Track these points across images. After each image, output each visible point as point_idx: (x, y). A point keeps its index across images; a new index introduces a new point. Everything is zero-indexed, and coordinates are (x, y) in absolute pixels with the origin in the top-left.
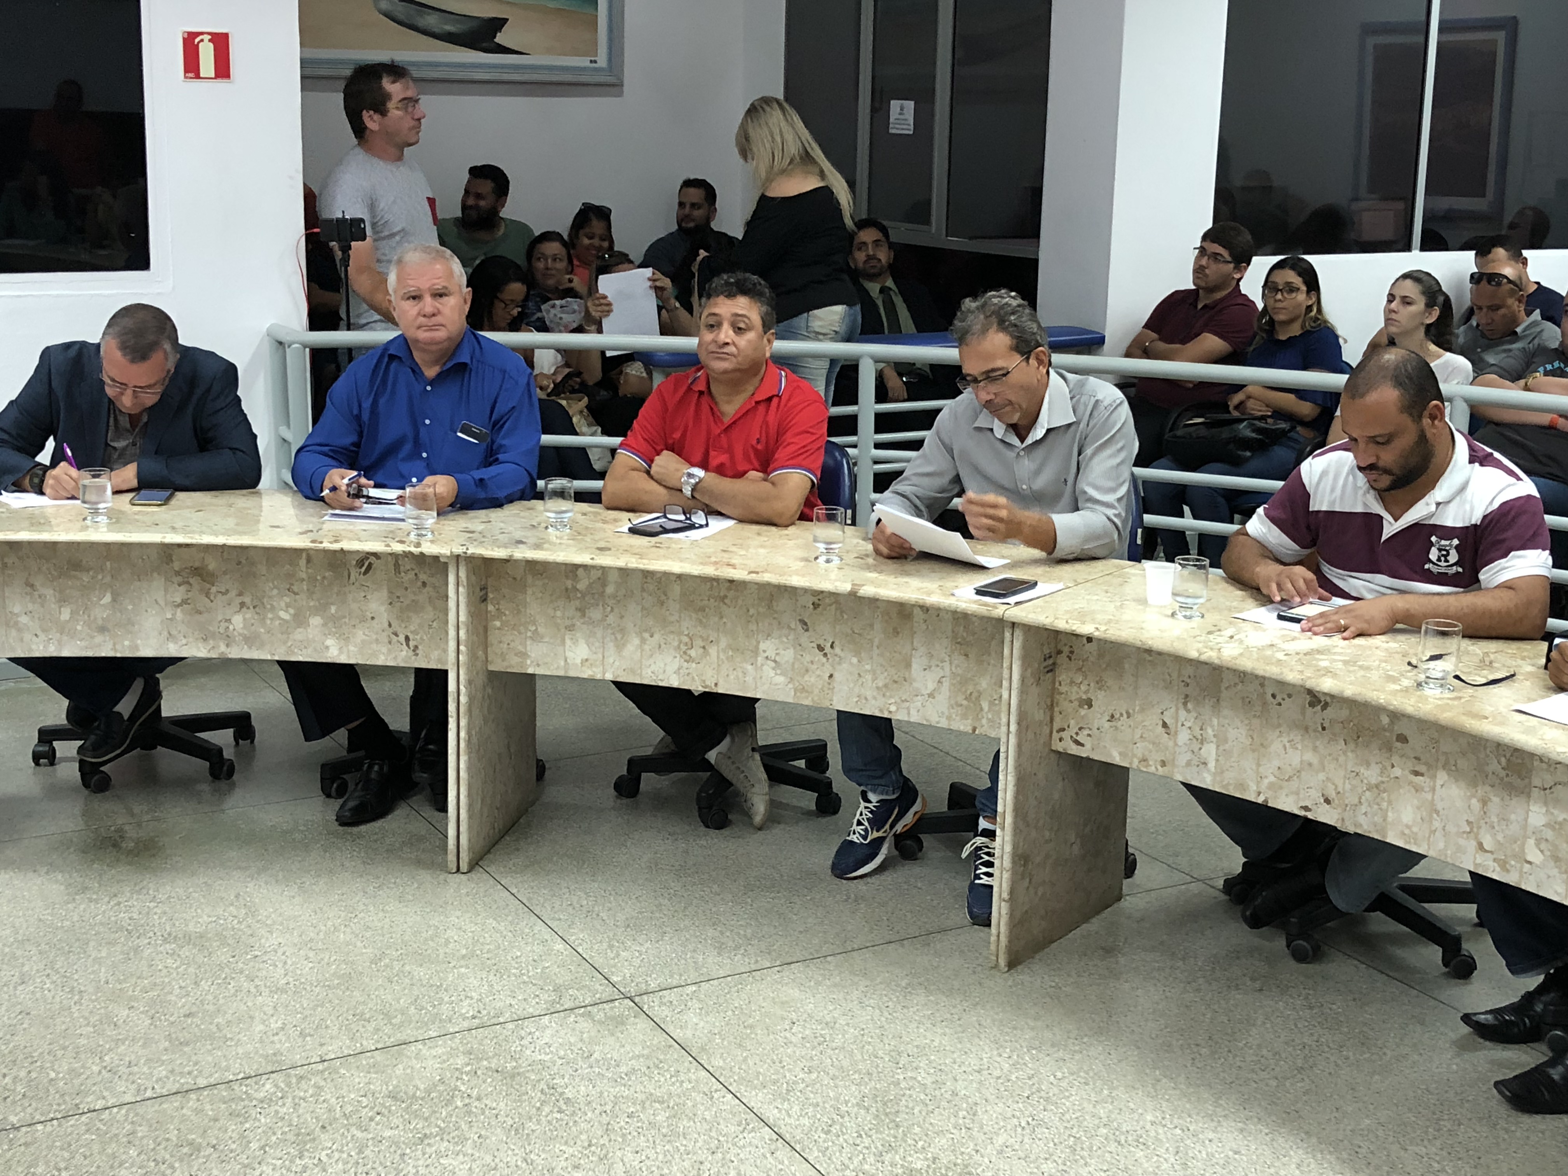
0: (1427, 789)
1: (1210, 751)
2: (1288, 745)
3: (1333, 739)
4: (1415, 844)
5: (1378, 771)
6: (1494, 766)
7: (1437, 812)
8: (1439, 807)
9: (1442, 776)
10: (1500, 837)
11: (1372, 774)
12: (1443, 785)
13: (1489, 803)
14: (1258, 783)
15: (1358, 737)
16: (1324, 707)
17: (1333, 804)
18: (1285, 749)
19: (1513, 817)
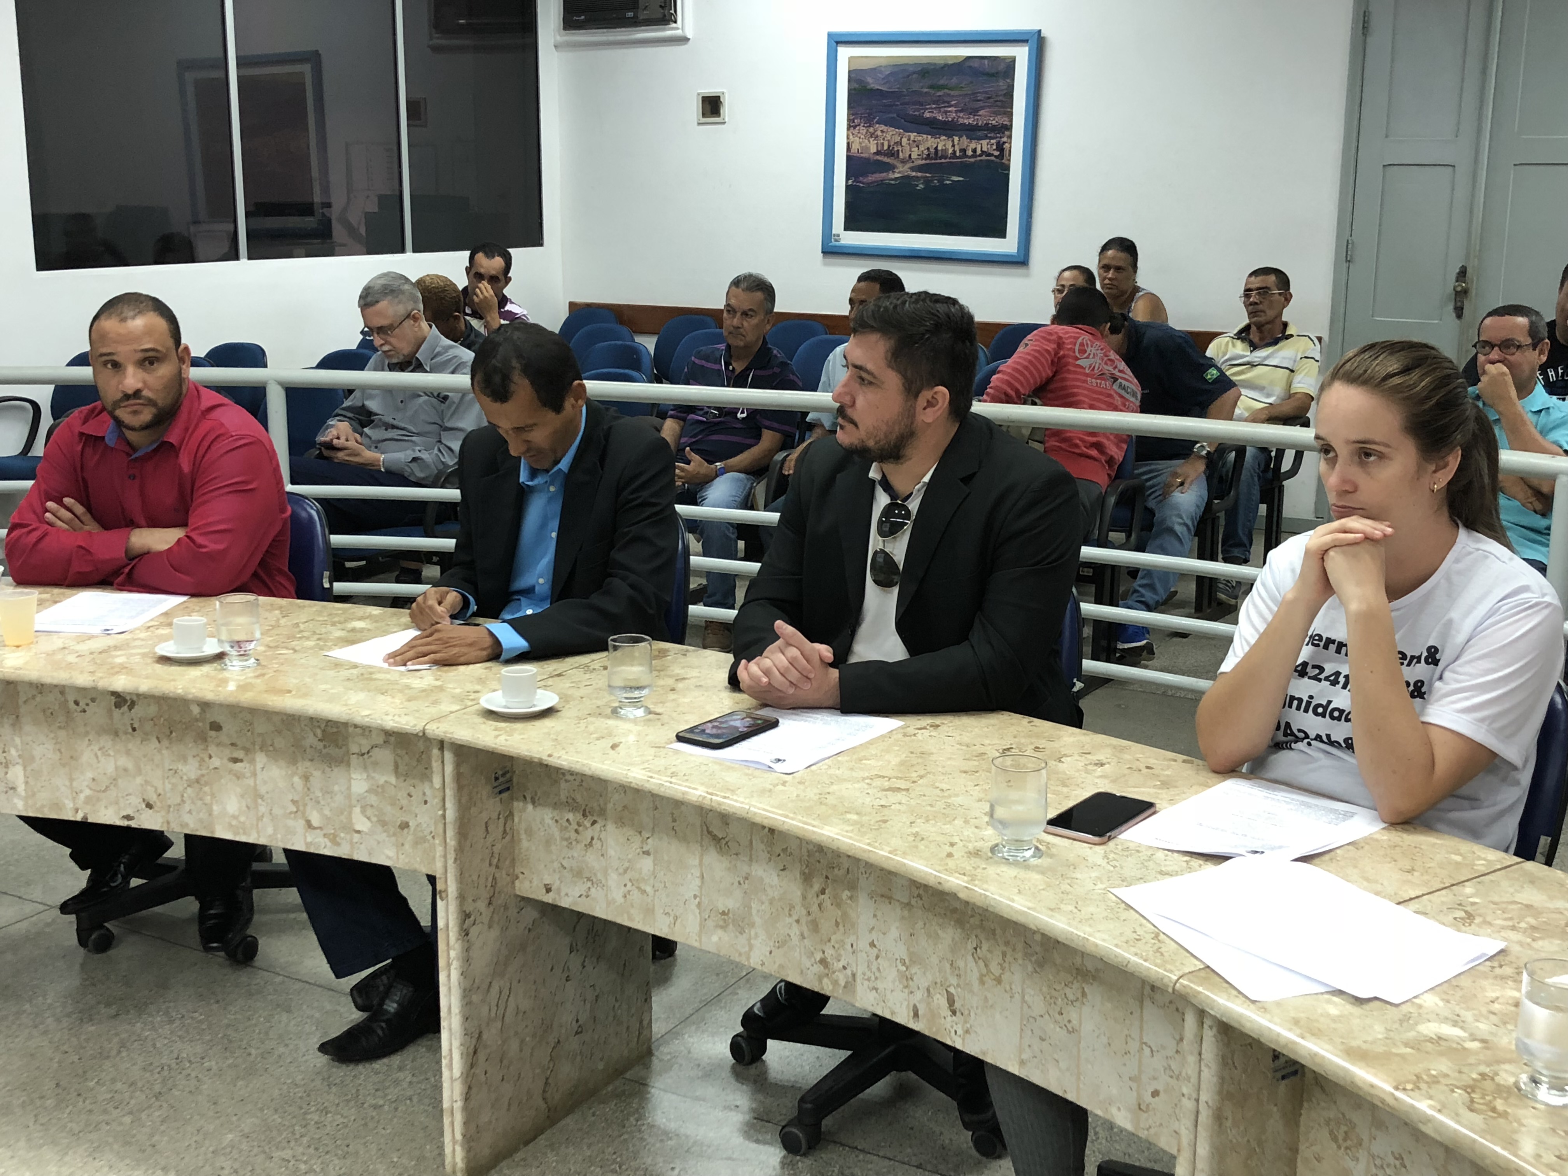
0: (248, 775)
1: (17, 774)
2: (99, 753)
3: (144, 739)
4: (245, 833)
5: (197, 765)
6: (311, 740)
7: (262, 797)
8: (263, 790)
9: (261, 759)
10: (327, 812)
11: (190, 770)
12: (263, 768)
13: (311, 778)
14: (74, 799)
15: (171, 732)
16: (131, 708)
17: (156, 808)
18: (97, 757)
19: (336, 788)
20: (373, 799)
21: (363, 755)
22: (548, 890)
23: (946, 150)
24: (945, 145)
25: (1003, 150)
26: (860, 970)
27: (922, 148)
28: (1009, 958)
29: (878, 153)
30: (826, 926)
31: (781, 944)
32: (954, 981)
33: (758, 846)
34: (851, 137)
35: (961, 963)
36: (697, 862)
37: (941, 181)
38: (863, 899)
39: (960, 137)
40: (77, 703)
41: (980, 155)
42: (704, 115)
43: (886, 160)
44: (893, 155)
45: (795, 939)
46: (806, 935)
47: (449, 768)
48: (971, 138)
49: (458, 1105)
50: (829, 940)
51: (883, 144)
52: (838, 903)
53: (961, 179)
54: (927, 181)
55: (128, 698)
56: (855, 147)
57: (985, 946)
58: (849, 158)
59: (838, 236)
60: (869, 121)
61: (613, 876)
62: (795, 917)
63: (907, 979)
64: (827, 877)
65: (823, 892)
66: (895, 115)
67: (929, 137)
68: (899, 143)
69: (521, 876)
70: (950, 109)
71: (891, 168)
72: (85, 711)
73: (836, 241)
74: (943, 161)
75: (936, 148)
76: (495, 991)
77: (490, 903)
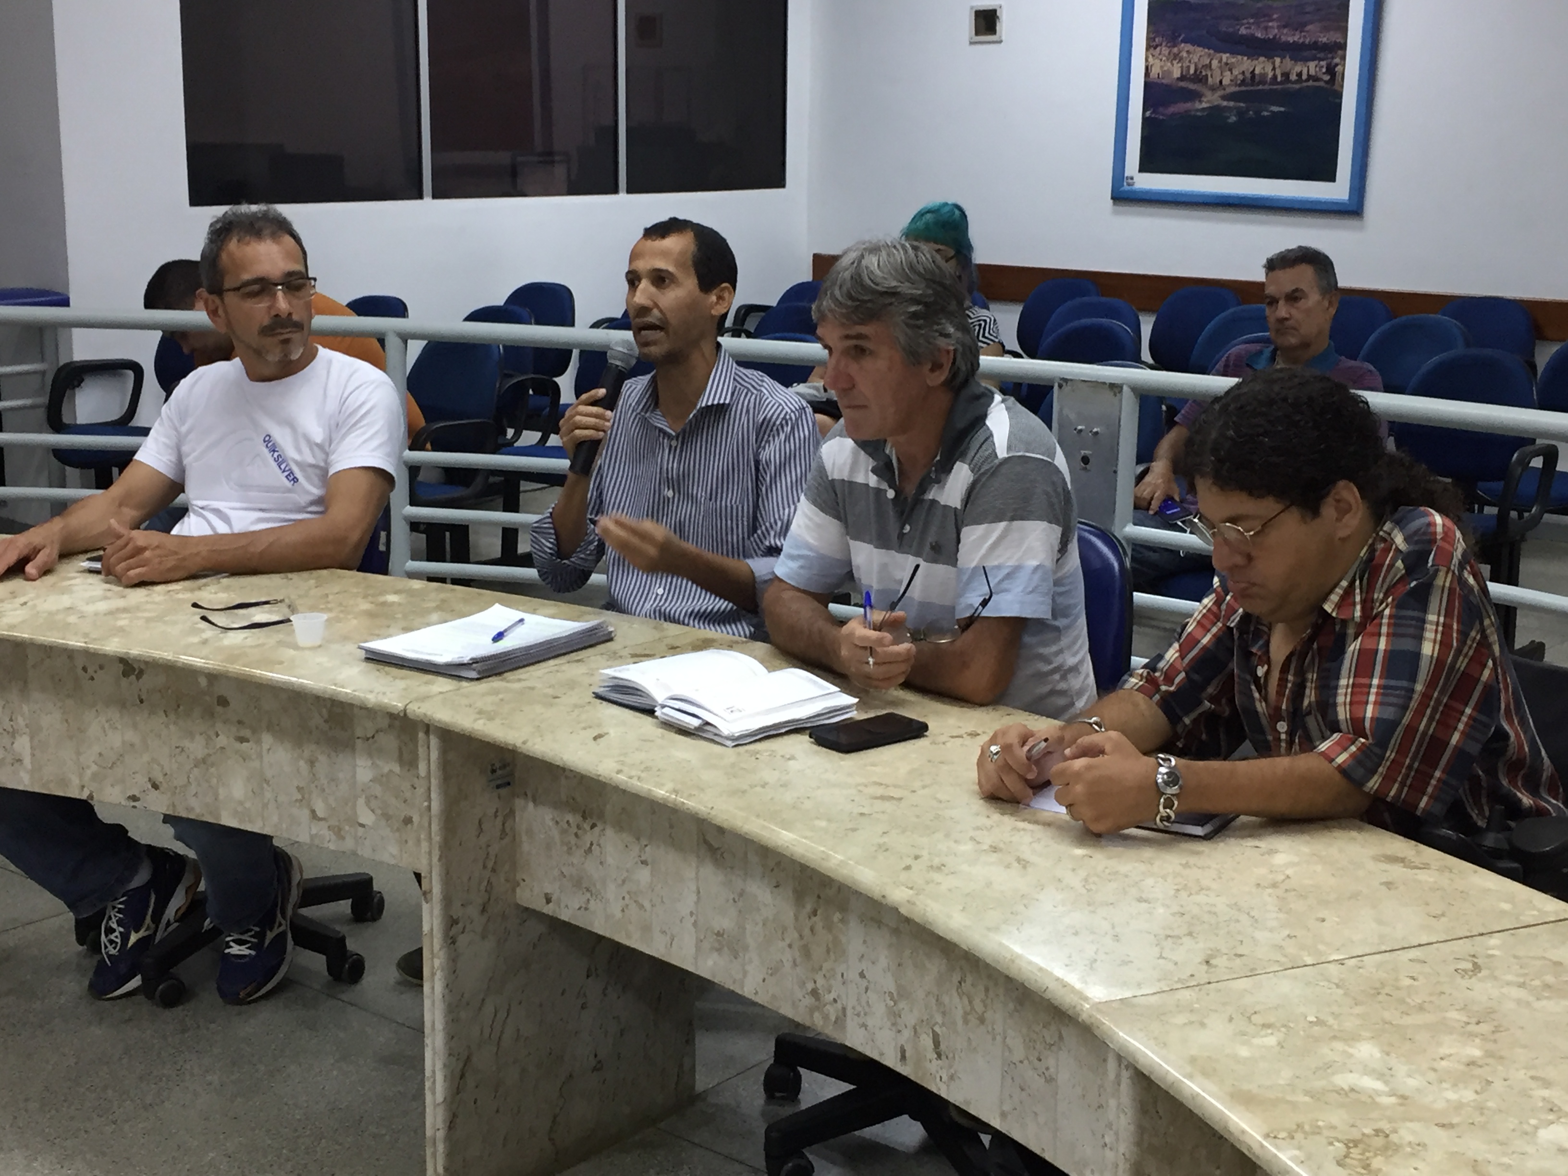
0: (254, 757)
1: (23, 744)
3: (152, 713)
4: (250, 821)
5: (203, 743)
6: (317, 720)
7: (267, 782)
8: (269, 774)
9: (267, 739)
10: (332, 801)
11: (197, 747)
12: (269, 750)
13: (317, 764)
14: (81, 776)
15: (179, 706)
16: (139, 677)
17: (161, 788)
18: (105, 731)
19: (341, 775)
20: (377, 790)
21: (368, 739)
22: (548, 901)
23: (1263, 75)
24: (1263, 68)
25: (1334, 75)
26: (851, 1003)
27: (1236, 72)
28: (991, 994)
29: (1182, 78)
30: (818, 952)
31: (775, 970)
32: (939, 1019)
34: (1150, 59)
35: (946, 999)
36: (693, 875)
37: (1258, 112)
38: (853, 922)
39: (1283, 58)
40: (85, 669)
41: (1307, 80)
42: (977, 33)
43: (1192, 86)
44: (1200, 81)
45: (788, 965)
46: (798, 961)
47: (434, 755)
48: (1295, 59)
49: (441, 1134)
50: (821, 968)
51: (1189, 67)
52: (829, 927)
53: (1282, 109)
54: (1240, 113)
55: (135, 666)
56: (1155, 71)
57: (969, 979)
58: (1147, 86)
59: (1132, 178)
60: (1173, 41)
61: (612, 888)
62: (788, 941)
63: (894, 1015)
64: (819, 897)
65: (815, 913)
66: (1204, 32)
67: (1245, 58)
68: (1209, 66)
69: (522, 883)
70: (1270, 24)
71: (1197, 96)
72: (92, 679)
73: (1129, 185)
74: (1260, 87)
75: (1253, 72)
76: (489, 1009)
77: (484, 910)
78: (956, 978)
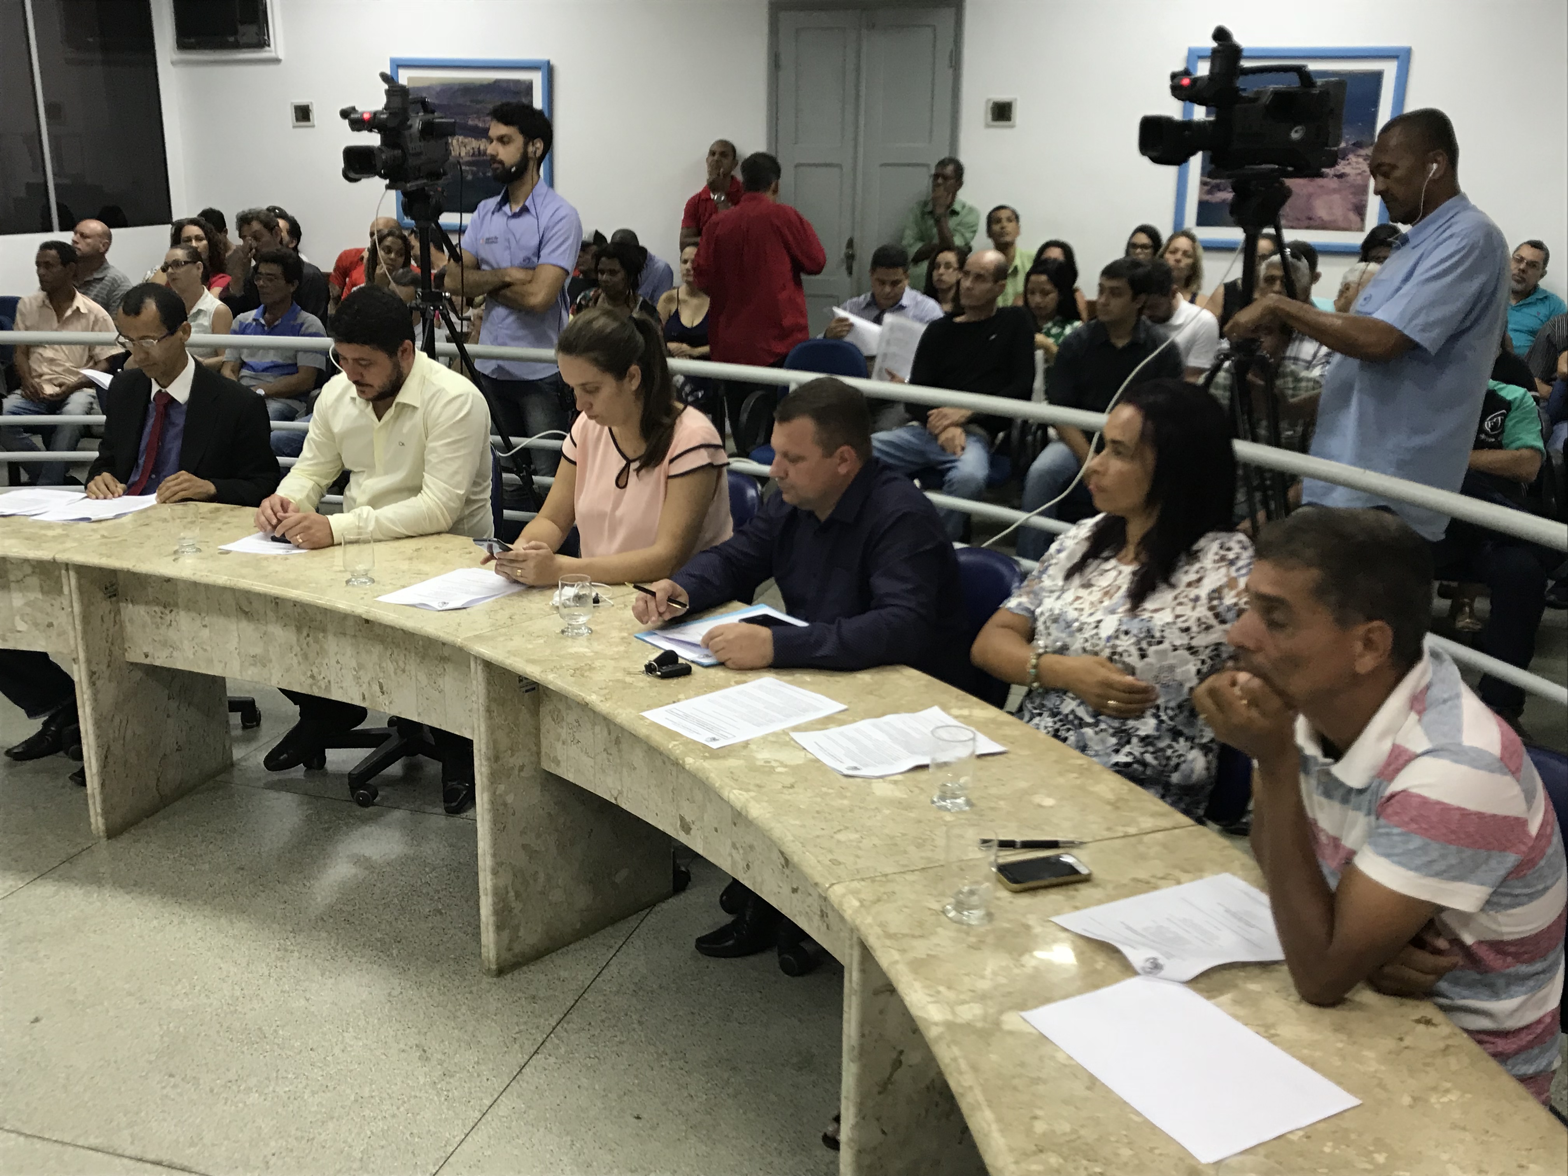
20: (28, 610)
21: (18, 581)
22: (147, 656)
26: (333, 677)
28: (407, 657)
30: (312, 655)
31: (288, 669)
32: (381, 675)
33: (270, 614)
35: (384, 665)
36: (235, 628)
38: (330, 637)
42: (297, 120)
45: (295, 665)
46: (301, 662)
47: (73, 582)
49: (97, 792)
50: (314, 663)
52: (316, 641)
57: (395, 652)
61: (186, 642)
62: (294, 653)
63: (357, 678)
64: (310, 627)
65: (308, 635)
67: (474, 139)
68: (452, 144)
69: (129, 649)
76: (117, 721)
77: (109, 666)
78: (389, 653)
